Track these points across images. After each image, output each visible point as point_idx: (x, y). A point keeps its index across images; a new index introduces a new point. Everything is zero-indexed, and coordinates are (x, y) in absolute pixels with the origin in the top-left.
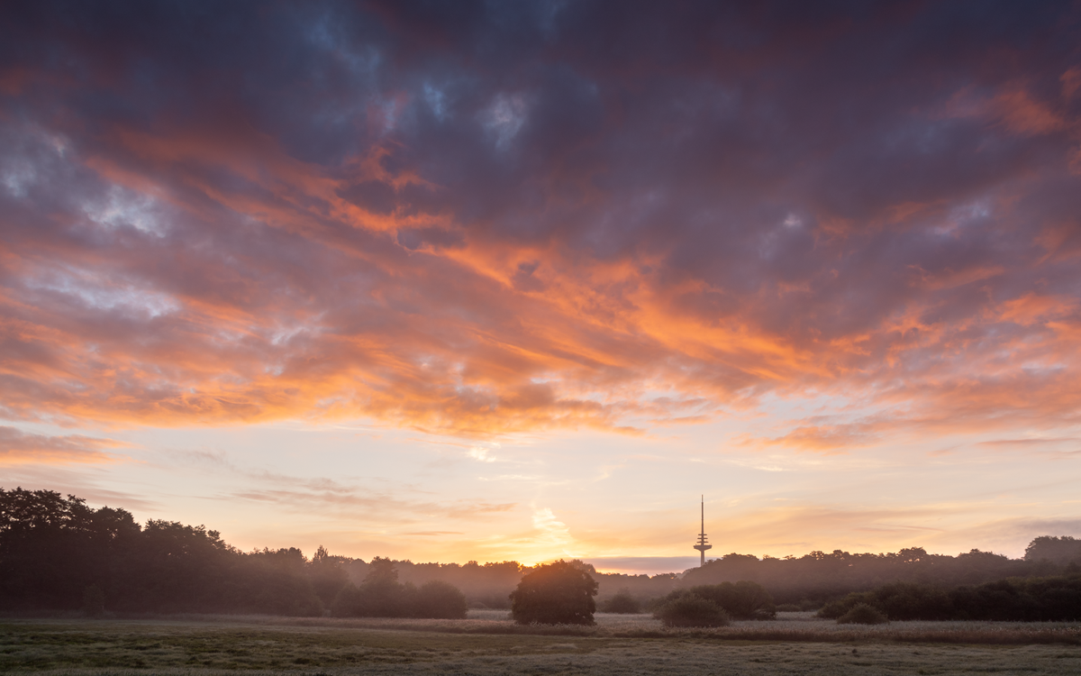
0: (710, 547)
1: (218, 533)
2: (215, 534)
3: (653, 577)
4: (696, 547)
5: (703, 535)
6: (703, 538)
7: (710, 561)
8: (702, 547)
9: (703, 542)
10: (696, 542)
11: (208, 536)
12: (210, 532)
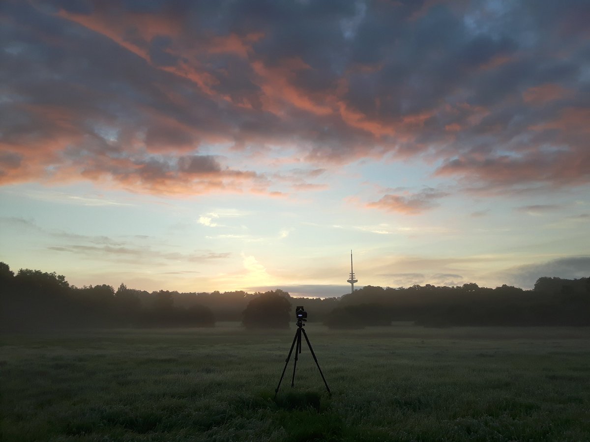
0: (356, 281)
1: (64, 277)
2: (62, 278)
3: (324, 300)
4: (348, 281)
5: (352, 274)
6: (352, 276)
7: (356, 290)
8: (352, 281)
9: (352, 278)
10: (348, 278)
11: (57, 279)
12: (59, 277)
